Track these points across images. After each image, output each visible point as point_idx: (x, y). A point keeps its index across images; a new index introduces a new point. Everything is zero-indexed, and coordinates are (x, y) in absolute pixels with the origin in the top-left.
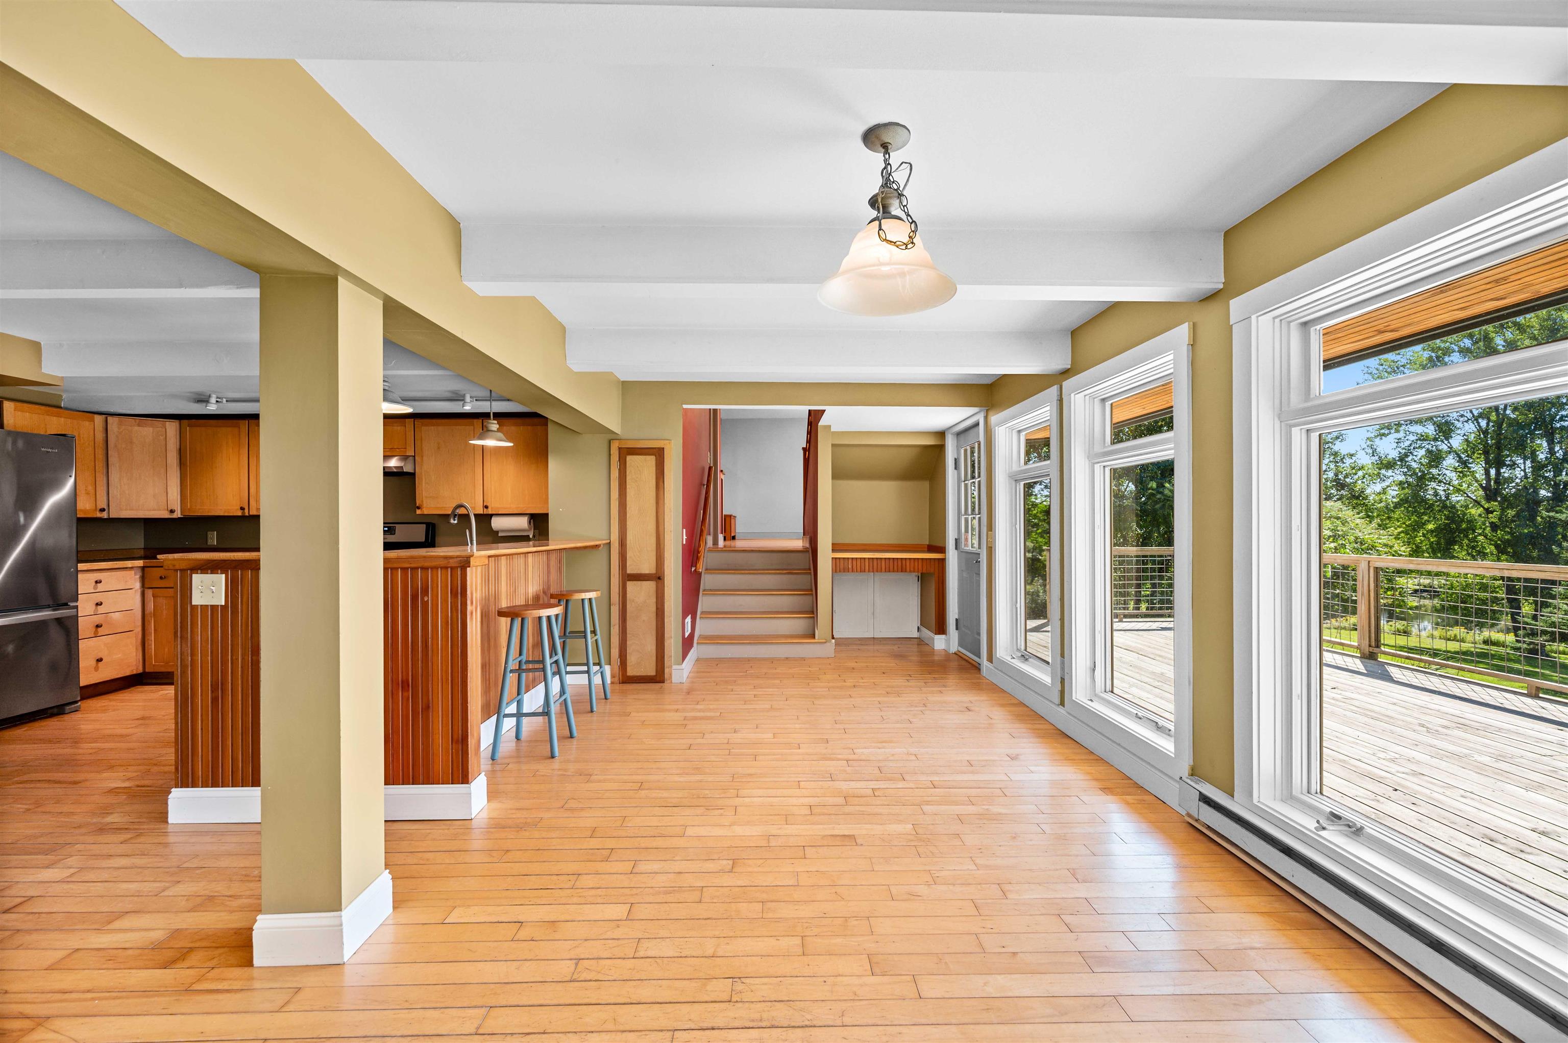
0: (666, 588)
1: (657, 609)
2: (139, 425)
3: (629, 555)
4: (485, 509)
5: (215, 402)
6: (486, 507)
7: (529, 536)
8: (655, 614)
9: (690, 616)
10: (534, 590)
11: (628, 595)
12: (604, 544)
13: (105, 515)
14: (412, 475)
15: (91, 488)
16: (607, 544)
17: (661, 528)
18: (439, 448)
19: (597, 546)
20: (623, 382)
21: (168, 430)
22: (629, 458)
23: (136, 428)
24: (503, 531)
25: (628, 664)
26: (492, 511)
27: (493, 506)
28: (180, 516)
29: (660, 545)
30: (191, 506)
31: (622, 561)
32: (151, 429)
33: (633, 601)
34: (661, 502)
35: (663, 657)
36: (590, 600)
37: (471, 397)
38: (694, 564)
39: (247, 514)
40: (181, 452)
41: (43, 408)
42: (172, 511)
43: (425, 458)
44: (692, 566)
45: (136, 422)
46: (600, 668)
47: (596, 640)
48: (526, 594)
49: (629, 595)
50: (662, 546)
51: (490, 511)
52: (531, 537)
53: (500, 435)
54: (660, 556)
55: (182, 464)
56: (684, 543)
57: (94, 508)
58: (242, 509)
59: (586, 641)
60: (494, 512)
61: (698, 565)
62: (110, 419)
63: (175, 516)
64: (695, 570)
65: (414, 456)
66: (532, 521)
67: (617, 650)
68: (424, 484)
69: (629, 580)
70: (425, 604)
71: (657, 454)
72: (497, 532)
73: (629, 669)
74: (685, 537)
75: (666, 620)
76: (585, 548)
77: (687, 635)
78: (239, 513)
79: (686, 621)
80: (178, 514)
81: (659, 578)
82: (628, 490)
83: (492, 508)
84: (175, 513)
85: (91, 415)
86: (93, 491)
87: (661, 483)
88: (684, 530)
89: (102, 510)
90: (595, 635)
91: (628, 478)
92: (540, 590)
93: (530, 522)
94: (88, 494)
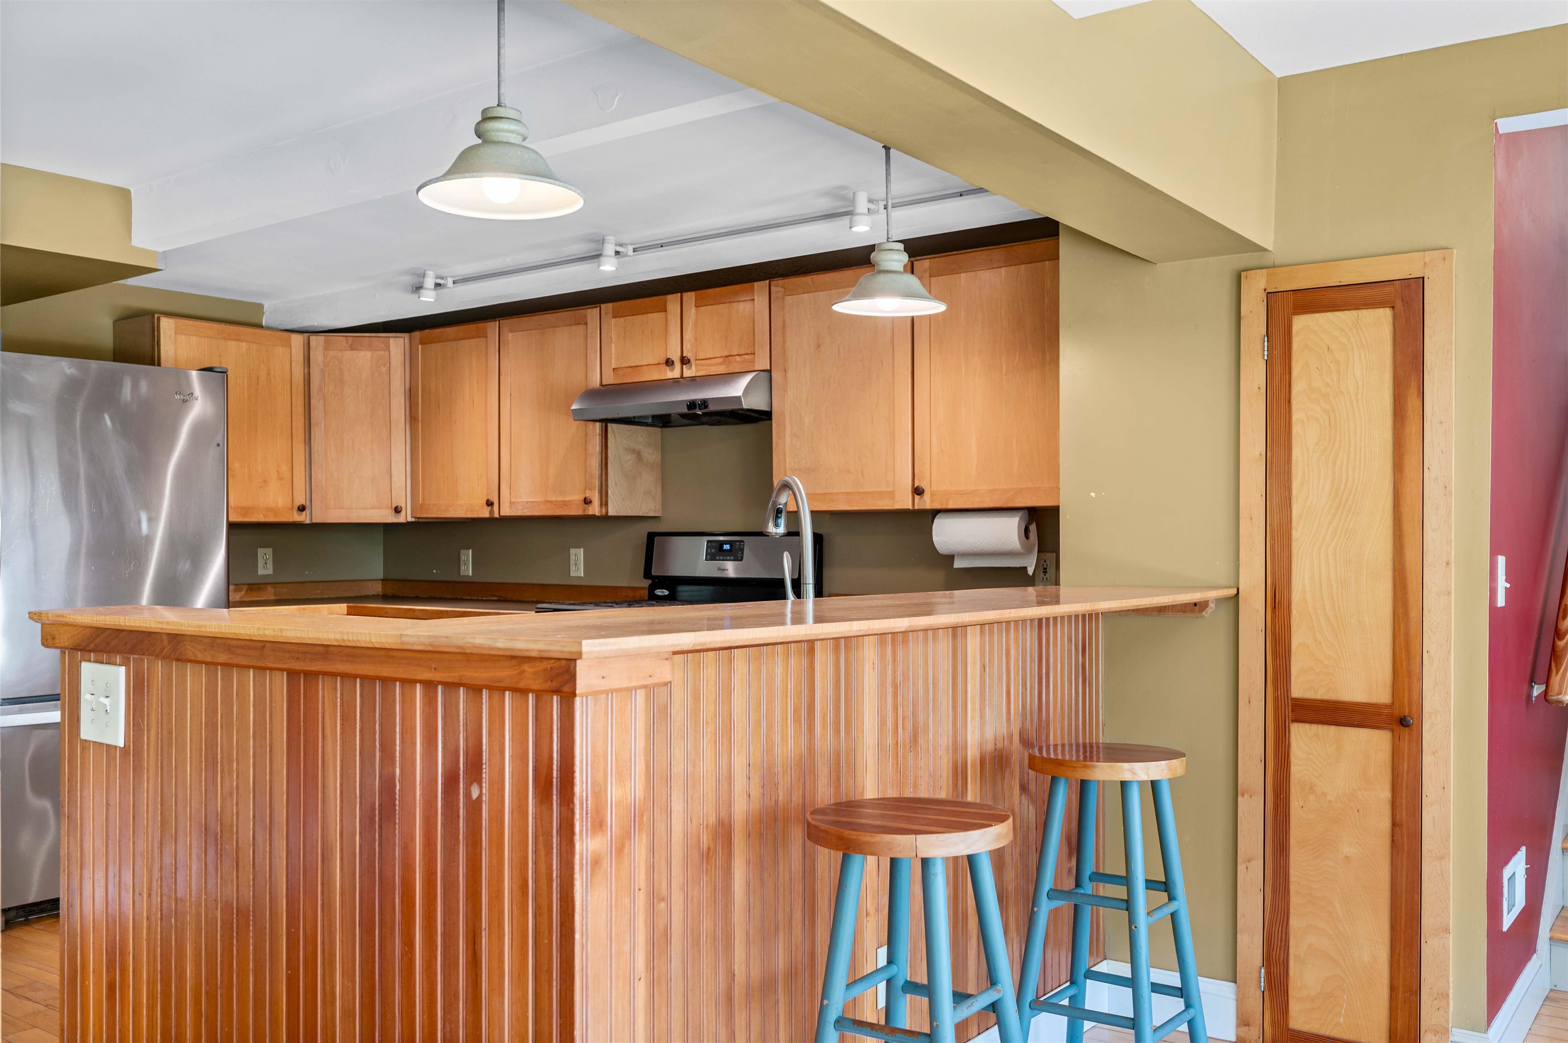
0: (1428, 759)
1: (1394, 824)
2: (352, 348)
3: (1299, 638)
4: (917, 497)
5: (432, 286)
6: (918, 491)
7: (1025, 568)
8: (1386, 842)
9: (1522, 853)
10: (989, 735)
11: (1294, 769)
12: (1219, 601)
13: (304, 518)
14: (764, 417)
15: (285, 468)
16: (1228, 599)
17: (1411, 556)
18: (819, 346)
19: (1198, 607)
20: (1283, 82)
21: (392, 354)
22: (1300, 323)
23: (349, 354)
24: (965, 555)
25: (1292, 992)
26: (932, 501)
27: (934, 488)
28: (410, 519)
29: (1406, 613)
30: (423, 499)
31: (1275, 653)
32: (369, 354)
33: (1312, 789)
34: (1411, 463)
35: (1417, 992)
36: (1154, 785)
37: (870, 201)
38: (1541, 672)
39: (496, 515)
40: (411, 395)
41: (216, 326)
42: (397, 510)
43: (790, 374)
44: (1532, 681)
45: (347, 342)
46: (1188, 1006)
47: (1173, 915)
48: (958, 746)
49: (1297, 769)
50: (1414, 614)
51: (927, 503)
52: (1030, 571)
53: (912, 281)
54: (1407, 645)
55: (412, 418)
56: (1501, 602)
57: (289, 504)
58: (490, 504)
59: (1131, 921)
60: (937, 506)
61: (1556, 680)
62: (314, 339)
63: (401, 519)
64: (1546, 692)
65: (770, 371)
66: (1033, 528)
67: (1258, 940)
68: (788, 438)
69: (1297, 720)
70: (474, 807)
71: (1399, 304)
72: (950, 558)
73: (1295, 1007)
74: (1502, 584)
75: (1428, 868)
76: (1161, 610)
77: (1507, 921)
78: (485, 513)
79: (1507, 872)
80: (406, 517)
81: (1403, 722)
82: (1296, 429)
83: (932, 494)
84: (403, 513)
85: (287, 334)
86: (287, 475)
87: (1412, 401)
88: (1501, 560)
89: (302, 509)
90: (1171, 898)
91: (1297, 388)
92: (1011, 736)
93: (1027, 531)
94: (281, 479)
